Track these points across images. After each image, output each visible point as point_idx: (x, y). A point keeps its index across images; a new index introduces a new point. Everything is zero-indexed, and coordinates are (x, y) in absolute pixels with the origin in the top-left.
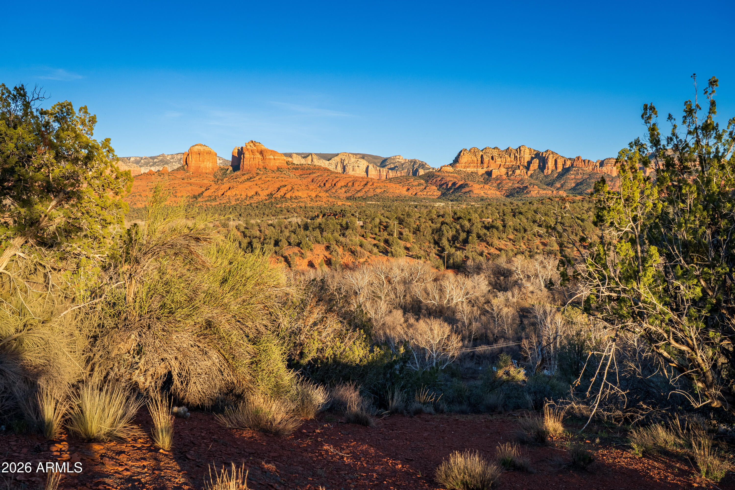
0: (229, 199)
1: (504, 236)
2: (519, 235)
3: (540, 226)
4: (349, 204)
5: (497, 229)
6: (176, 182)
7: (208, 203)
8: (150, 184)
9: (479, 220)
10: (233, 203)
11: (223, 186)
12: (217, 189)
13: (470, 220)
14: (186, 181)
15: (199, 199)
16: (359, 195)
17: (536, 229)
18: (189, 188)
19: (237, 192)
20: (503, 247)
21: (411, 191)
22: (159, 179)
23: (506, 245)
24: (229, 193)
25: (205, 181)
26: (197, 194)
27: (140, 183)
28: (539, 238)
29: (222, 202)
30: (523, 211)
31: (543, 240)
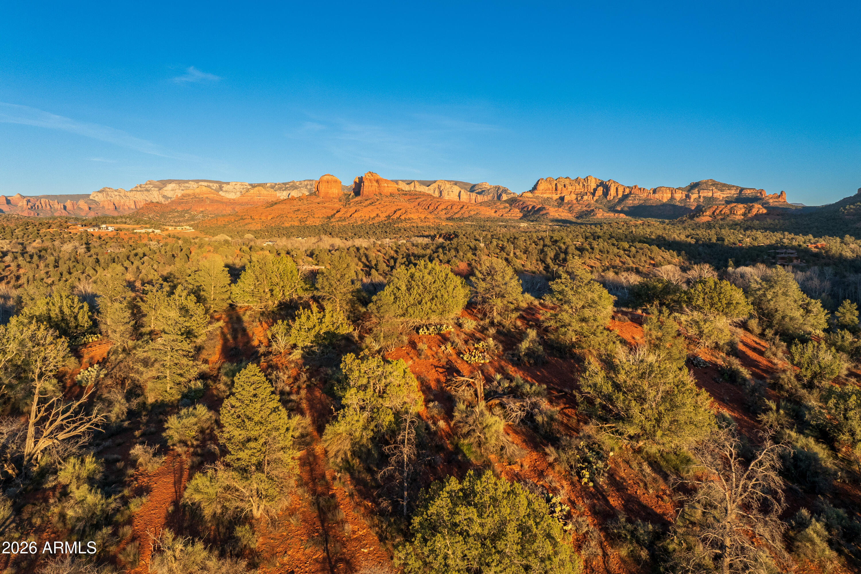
0: (356, 219)
1: (593, 256)
2: (604, 256)
3: (618, 248)
4: (452, 224)
5: (587, 250)
6: (313, 205)
7: (340, 223)
8: (292, 207)
9: (571, 243)
10: (359, 223)
11: (351, 210)
12: (346, 212)
13: (564, 243)
14: (321, 205)
15: (332, 220)
16: (457, 216)
17: (616, 250)
18: (324, 211)
19: (362, 214)
20: (593, 265)
21: (498, 213)
22: (300, 203)
23: (595, 263)
24: (355, 215)
25: (336, 205)
26: (330, 215)
27: (285, 206)
28: (618, 258)
29: (350, 222)
30: (600, 234)
31: (621, 260)
